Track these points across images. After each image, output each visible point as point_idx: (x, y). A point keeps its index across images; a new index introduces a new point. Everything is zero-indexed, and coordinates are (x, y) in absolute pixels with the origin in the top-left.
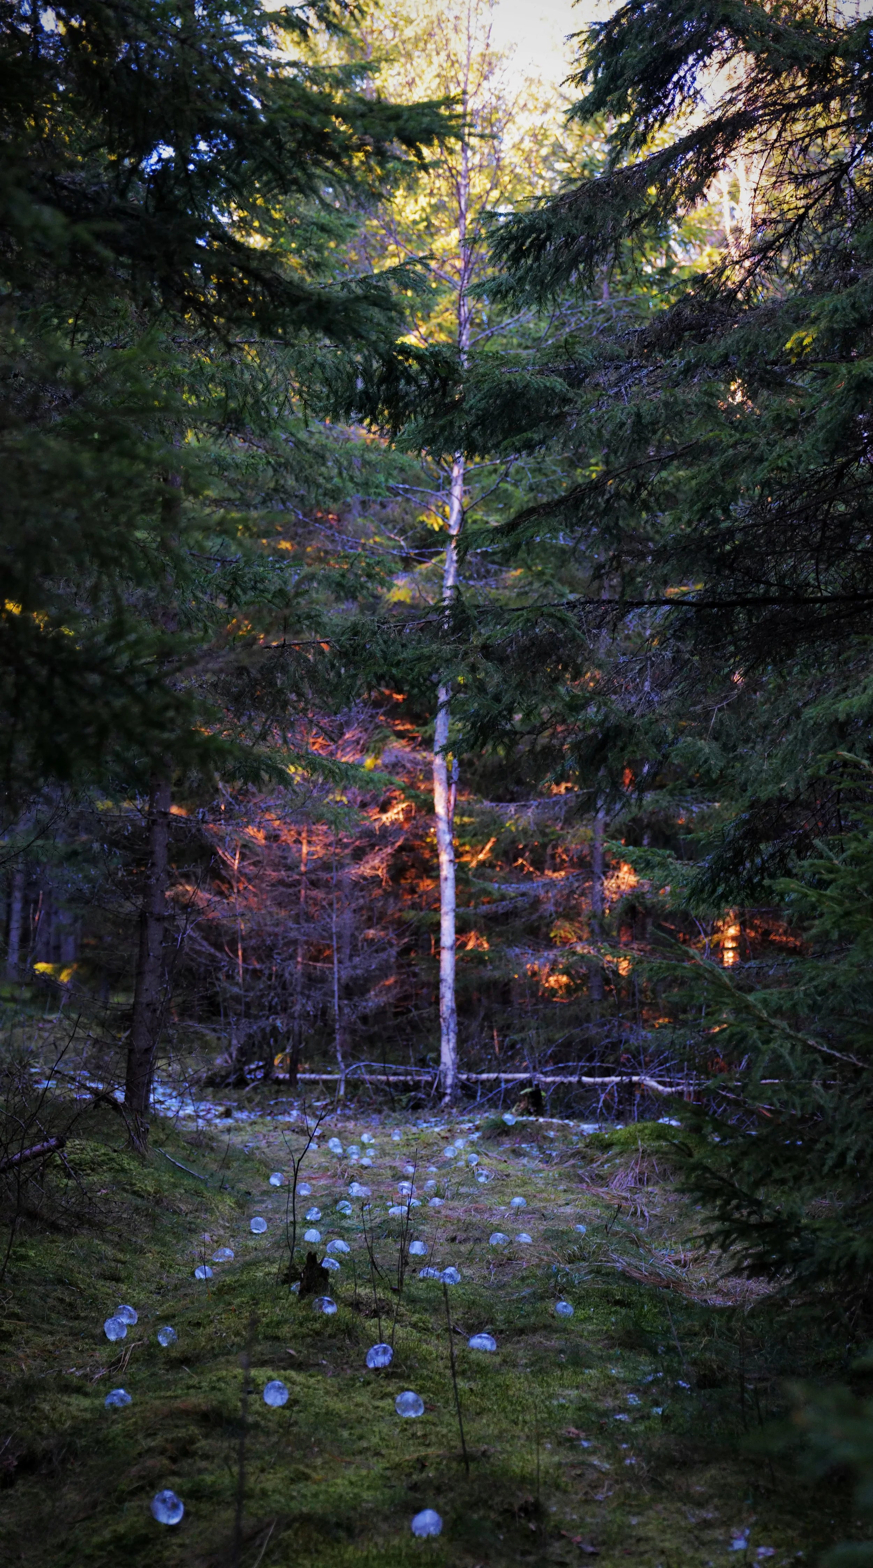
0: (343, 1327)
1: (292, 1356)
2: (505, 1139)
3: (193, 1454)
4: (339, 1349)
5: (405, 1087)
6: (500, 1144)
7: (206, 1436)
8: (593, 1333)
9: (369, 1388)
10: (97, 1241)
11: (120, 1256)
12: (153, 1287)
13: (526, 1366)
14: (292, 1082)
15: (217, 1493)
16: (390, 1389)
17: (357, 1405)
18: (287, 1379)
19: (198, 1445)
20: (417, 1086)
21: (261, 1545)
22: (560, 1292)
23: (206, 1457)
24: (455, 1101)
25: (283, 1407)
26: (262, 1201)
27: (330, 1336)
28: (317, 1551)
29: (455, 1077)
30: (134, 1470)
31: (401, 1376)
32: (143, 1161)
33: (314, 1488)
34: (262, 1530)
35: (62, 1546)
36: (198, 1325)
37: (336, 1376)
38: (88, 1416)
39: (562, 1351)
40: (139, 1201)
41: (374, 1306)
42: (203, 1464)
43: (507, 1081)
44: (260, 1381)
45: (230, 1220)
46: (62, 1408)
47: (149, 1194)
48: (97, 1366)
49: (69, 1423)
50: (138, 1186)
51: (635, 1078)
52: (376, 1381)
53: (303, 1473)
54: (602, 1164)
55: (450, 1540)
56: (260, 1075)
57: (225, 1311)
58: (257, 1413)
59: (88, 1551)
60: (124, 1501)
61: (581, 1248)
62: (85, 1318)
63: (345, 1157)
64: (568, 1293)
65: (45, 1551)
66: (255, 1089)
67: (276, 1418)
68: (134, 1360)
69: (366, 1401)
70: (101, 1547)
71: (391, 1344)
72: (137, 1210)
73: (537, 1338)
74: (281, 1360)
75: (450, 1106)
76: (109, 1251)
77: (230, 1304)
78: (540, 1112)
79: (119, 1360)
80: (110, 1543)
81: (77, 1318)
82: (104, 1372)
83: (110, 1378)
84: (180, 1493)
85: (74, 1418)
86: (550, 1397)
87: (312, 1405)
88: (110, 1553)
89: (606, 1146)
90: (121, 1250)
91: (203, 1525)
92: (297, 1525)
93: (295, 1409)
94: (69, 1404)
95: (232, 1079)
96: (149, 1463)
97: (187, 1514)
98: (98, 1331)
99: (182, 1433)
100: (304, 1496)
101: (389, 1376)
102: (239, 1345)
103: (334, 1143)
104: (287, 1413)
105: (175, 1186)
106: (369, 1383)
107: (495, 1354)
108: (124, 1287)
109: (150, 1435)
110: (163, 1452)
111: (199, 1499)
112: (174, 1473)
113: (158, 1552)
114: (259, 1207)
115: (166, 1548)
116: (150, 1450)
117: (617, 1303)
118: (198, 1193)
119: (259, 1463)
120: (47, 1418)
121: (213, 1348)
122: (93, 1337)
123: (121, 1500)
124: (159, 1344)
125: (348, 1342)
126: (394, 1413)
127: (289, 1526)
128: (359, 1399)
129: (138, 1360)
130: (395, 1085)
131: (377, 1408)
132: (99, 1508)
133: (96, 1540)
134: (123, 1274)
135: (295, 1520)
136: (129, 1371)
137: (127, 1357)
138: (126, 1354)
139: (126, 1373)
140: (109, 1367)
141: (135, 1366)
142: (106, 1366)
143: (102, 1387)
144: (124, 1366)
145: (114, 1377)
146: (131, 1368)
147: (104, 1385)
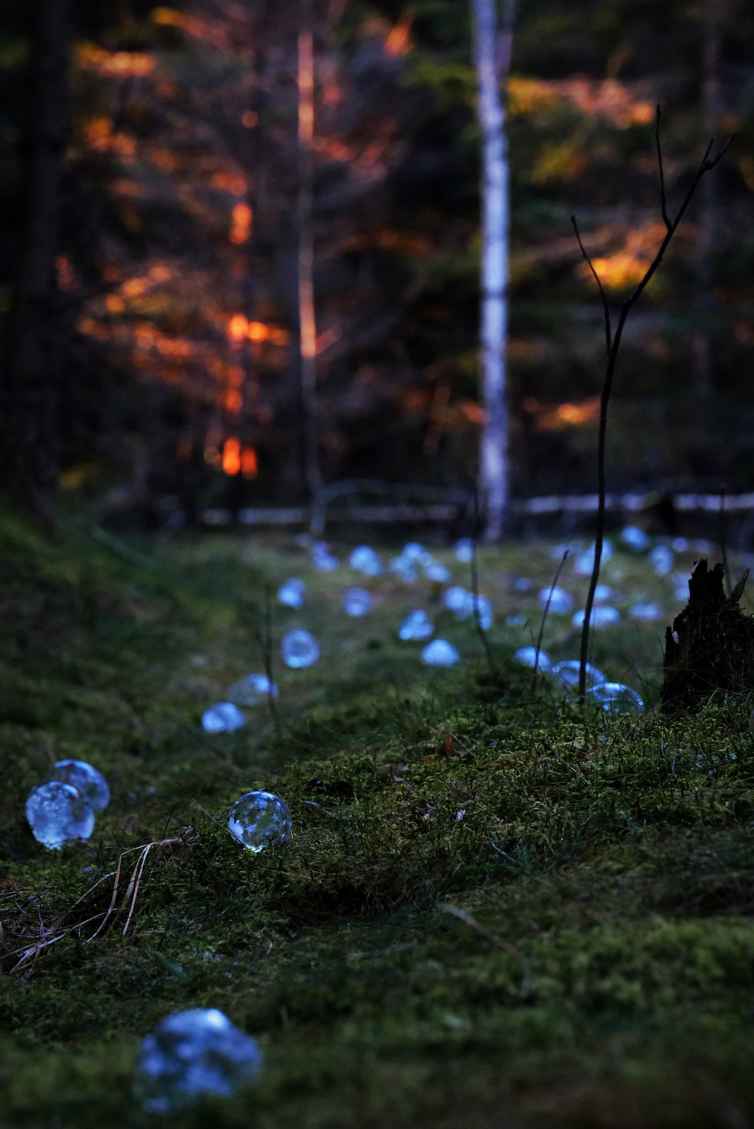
11: (28, 683)
36: (341, 791)
47: (69, 586)
48: (24, 922)
68: (156, 898)
79: (102, 898)
82: (51, 936)
83: (79, 959)
90: (28, 672)
118: (163, 593)
129: (168, 899)
136: (148, 933)
137: (133, 887)
138: (125, 879)
139: (136, 942)
140: (70, 921)
141: (161, 916)
142: (58, 918)
143: (53, 992)
144: (124, 917)
145: (96, 951)
146: (151, 924)
147: (64, 983)
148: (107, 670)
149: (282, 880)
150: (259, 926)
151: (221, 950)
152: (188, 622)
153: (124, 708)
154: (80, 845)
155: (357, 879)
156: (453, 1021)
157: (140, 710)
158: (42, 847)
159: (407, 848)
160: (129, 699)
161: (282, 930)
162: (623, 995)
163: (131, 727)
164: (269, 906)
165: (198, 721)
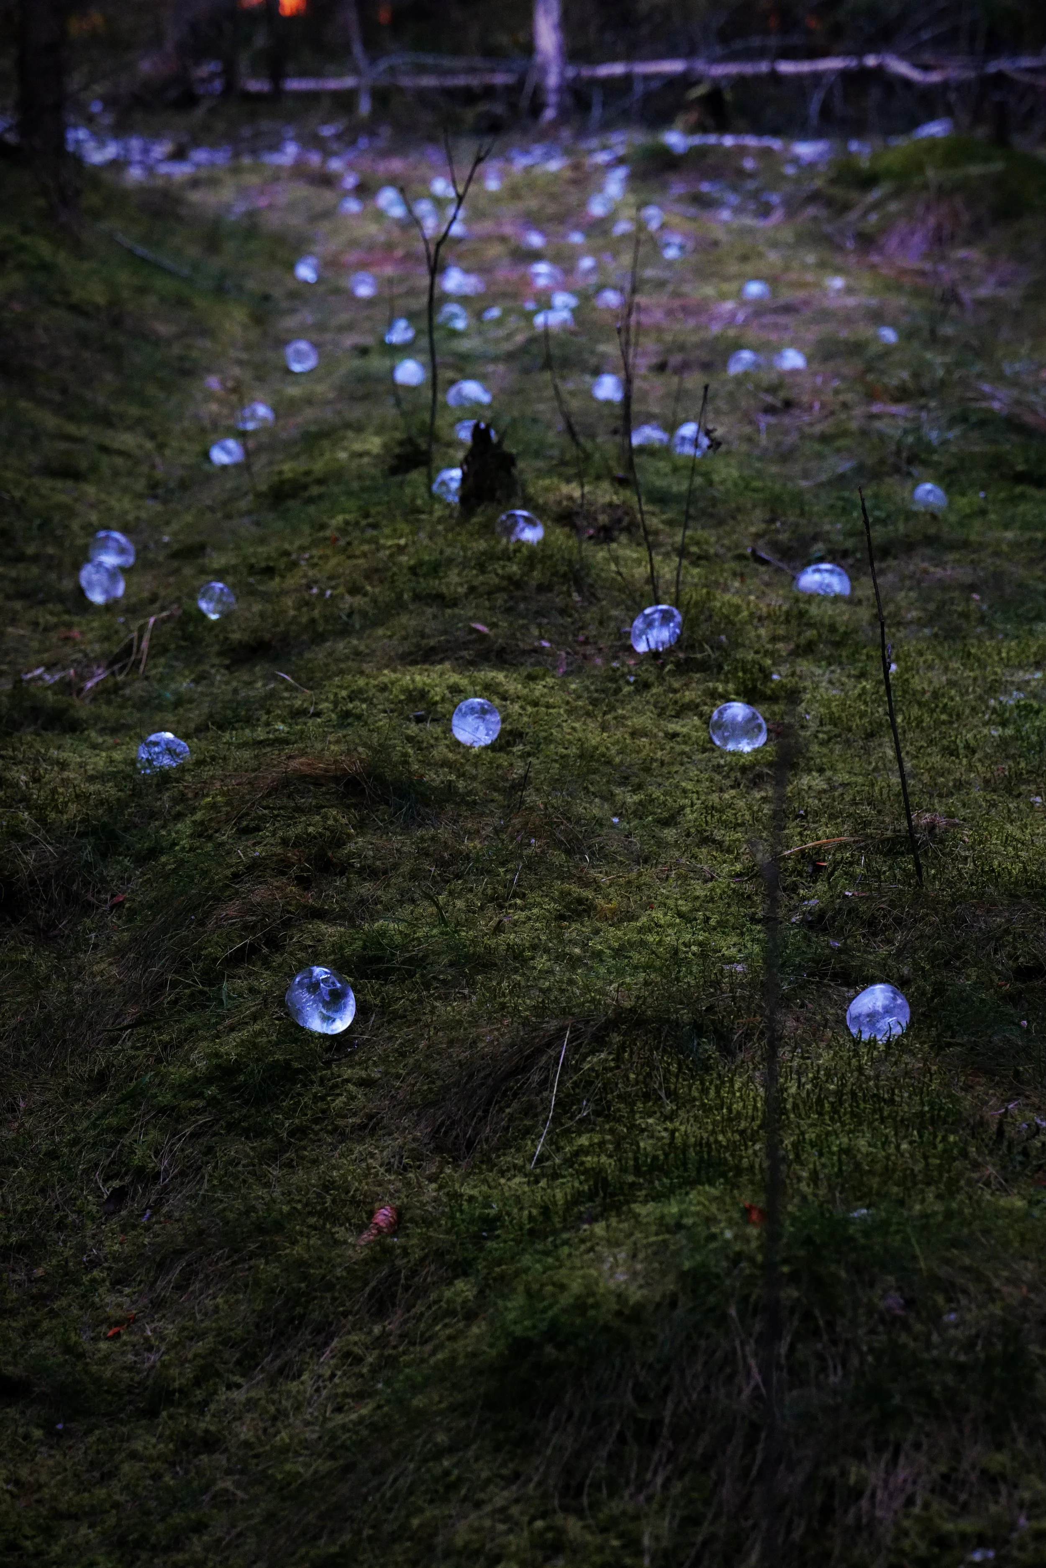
0: (563, 569)
1: (483, 637)
2: (672, 177)
3: (343, 869)
4: (563, 612)
5: (469, 96)
6: (665, 186)
7: (361, 826)
8: (1016, 545)
9: (647, 695)
10: (23, 404)
11: (71, 429)
12: (140, 485)
13: (920, 623)
14: (277, 95)
15: (419, 962)
16: (689, 696)
17: (635, 734)
18: (489, 689)
19: (351, 847)
20: (489, 92)
21: (545, 1084)
22: (910, 461)
23: (371, 873)
24: (564, 116)
25: (492, 747)
26: (293, 311)
27: (542, 588)
28: (672, 1095)
29: (561, 74)
30: (231, 909)
31: (703, 667)
32: (78, 249)
33: (614, 935)
34: (540, 1051)
35: (100, 1081)
36: (269, 572)
37: (576, 671)
38: (110, 790)
39: (973, 588)
40: (82, 324)
41: (603, 519)
42: (366, 889)
43: (647, 78)
44: (436, 695)
45: (248, 347)
46: (52, 775)
47: (98, 308)
48: (86, 665)
49: (73, 808)
50: (77, 295)
51: (871, 61)
52: (661, 679)
53: (580, 901)
54: (865, 214)
55: (939, 1047)
56: (218, 85)
57: (315, 543)
58: (445, 763)
59: (165, 1098)
60: (220, 977)
61: (916, 376)
62: (35, 559)
63: (413, 222)
64: (925, 463)
65: (66, 1093)
66: (212, 111)
67: (482, 772)
68: (159, 650)
69: (649, 724)
70: (189, 1089)
71: (677, 603)
72: (84, 339)
73: (917, 564)
74: (466, 645)
75: (556, 124)
76: (50, 421)
77: (323, 527)
78: (722, 128)
79: (128, 650)
80: (209, 1080)
81: (21, 558)
82: (101, 674)
83: (117, 688)
84: (340, 966)
85: (80, 797)
86: (994, 687)
87: (548, 740)
88: (213, 1101)
89: (868, 181)
90: (71, 418)
91: (404, 1034)
92: (616, 1038)
93: (518, 748)
94: (63, 766)
95: (173, 94)
96: (260, 894)
97: (362, 1011)
98: (67, 585)
99: (313, 825)
100: (598, 955)
101: (684, 668)
102: (364, 614)
103: (388, 199)
104: (503, 759)
105: (142, 291)
106: (647, 686)
107: (853, 601)
108: (90, 490)
109: (246, 831)
110: (282, 867)
111: (383, 975)
112: (318, 914)
113: (316, 1099)
114: (290, 322)
115: (334, 1089)
116: (254, 866)
117: (1020, 478)
118: (182, 302)
119: (483, 886)
120: (25, 799)
121: (313, 621)
122: (61, 598)
123: (212, 978)
124: (203, 616)
125: (576, 597)
126: (708, 747)
127: (599, 1041)
128: (637, 721)
129: (165, 650)
130: (450, 93)
131: (675, 735)
132: (168, 997)
133: (178, 1073)
134: (84, 464)
135: (612, 1025)
136: (154, 672)
137: (145, 645)
138: (140, 638)
139: (147, 678)
140: (110, 665)
141: (162, 660)
142: (104, 663)
143: (104, 708)
144: (140, 661)
145: (125, 685)
146: (155, 666)
147: (109, 703)
148: (134, 411)
149: (226, 639)
150: (213, 666)
151: (193, 681)
152: (206, 332)
153: (149, 445)
154: (116, 601)
155: (267, 636)
156: (281, 726)
157: (161, 447)
158: (91, 604)
159: (295, 617)
160: (152, 436)
161: (227, 667)
162: (358, 711)
163: (153, 467)
164: (220, 654)
165: (206, 455)
